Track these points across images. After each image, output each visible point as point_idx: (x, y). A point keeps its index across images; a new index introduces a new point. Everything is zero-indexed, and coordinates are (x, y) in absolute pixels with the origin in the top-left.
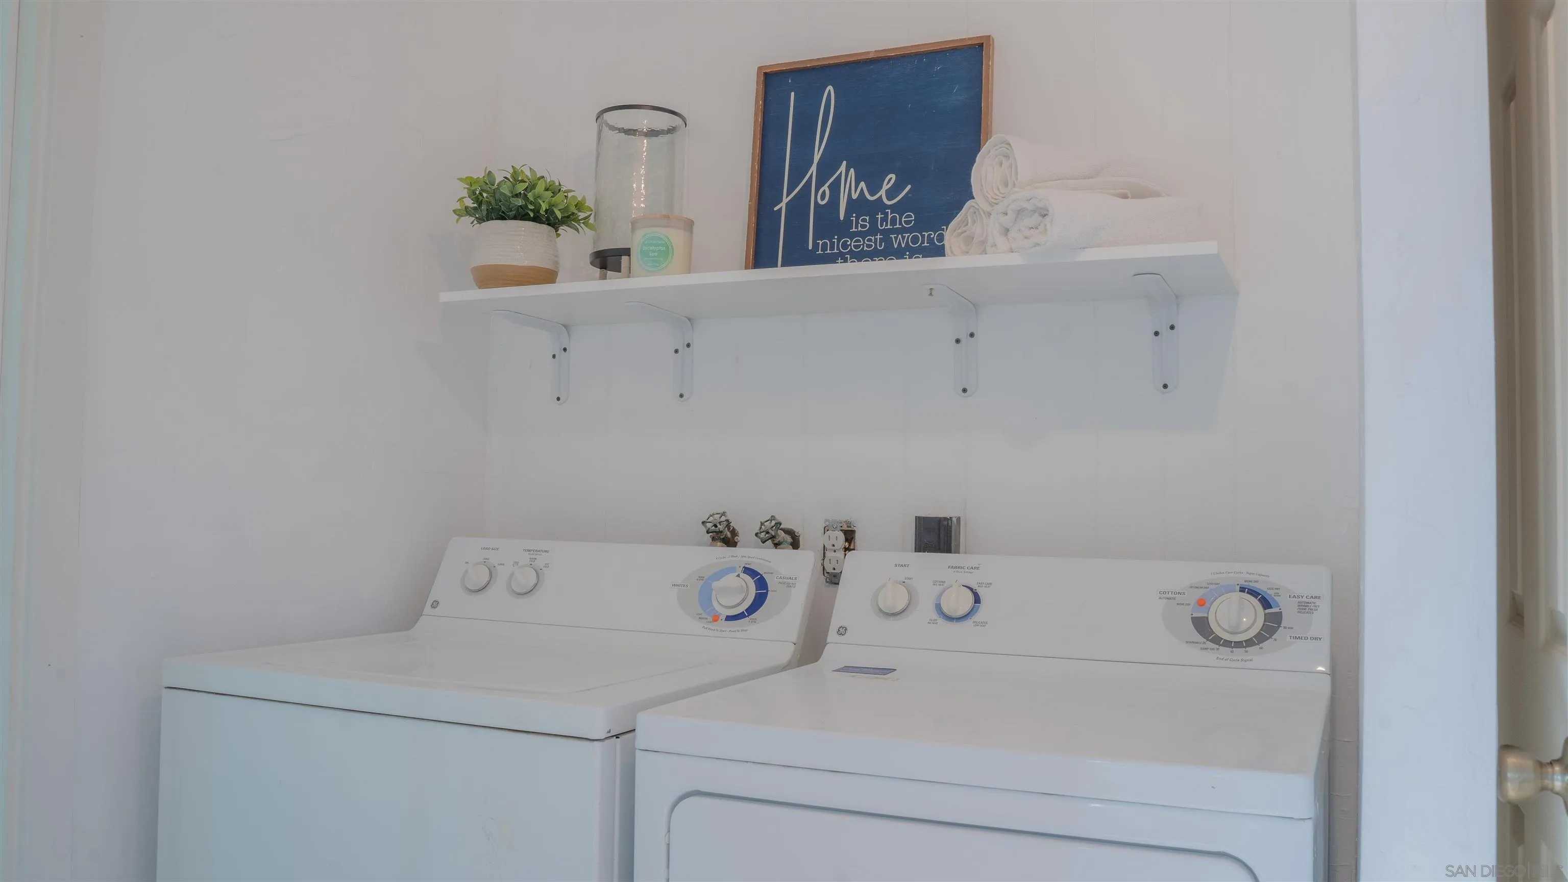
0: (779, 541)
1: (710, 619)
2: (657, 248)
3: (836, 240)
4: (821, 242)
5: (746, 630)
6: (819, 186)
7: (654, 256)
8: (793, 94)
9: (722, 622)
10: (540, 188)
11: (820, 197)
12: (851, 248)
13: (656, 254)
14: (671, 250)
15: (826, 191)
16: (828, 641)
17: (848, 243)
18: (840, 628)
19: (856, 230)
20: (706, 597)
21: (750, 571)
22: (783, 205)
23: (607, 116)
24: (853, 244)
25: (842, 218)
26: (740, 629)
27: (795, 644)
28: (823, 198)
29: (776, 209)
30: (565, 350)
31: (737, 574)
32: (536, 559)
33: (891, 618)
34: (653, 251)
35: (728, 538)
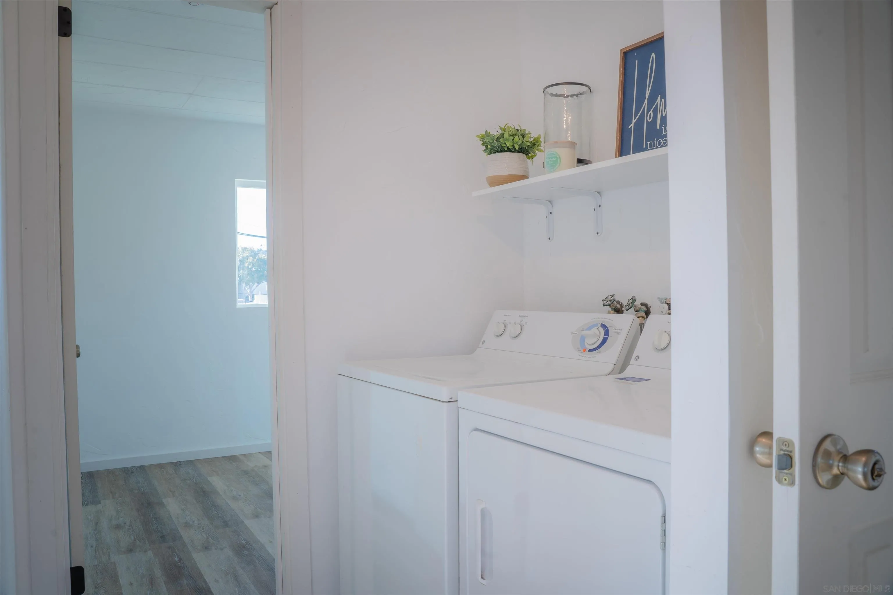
0: (637, 310)
1: (582, 351)
2: (553, 159)
3: (655, 141)
4: (649, 143)
5: (595, 357)
6: (648, 111)
7: (551, 164)
8: (637, 61)
9: (587, 352)
10: (506, 135)
11: (648, 118)
12: (662, 144)
13: (552, 162)
14: (559, 160)
15: (651, 113)
16: (630, 363)
17: (661, 142)
18: (636, 357)
19: (665, 134)
20: (583, 339)
21: (604, 326)
22: (632, 125)
23: (548, 90)
24: (663, 142)
25: (658, 129)
26: (593, 356)
27: (615, 365)
28: (650, 118)
29: (629, 127)
30: (551, 213)
31: (597, 328)
32: (523, 320)
33: (660, 352)
34: (551, 161)
35: (619, 309)
